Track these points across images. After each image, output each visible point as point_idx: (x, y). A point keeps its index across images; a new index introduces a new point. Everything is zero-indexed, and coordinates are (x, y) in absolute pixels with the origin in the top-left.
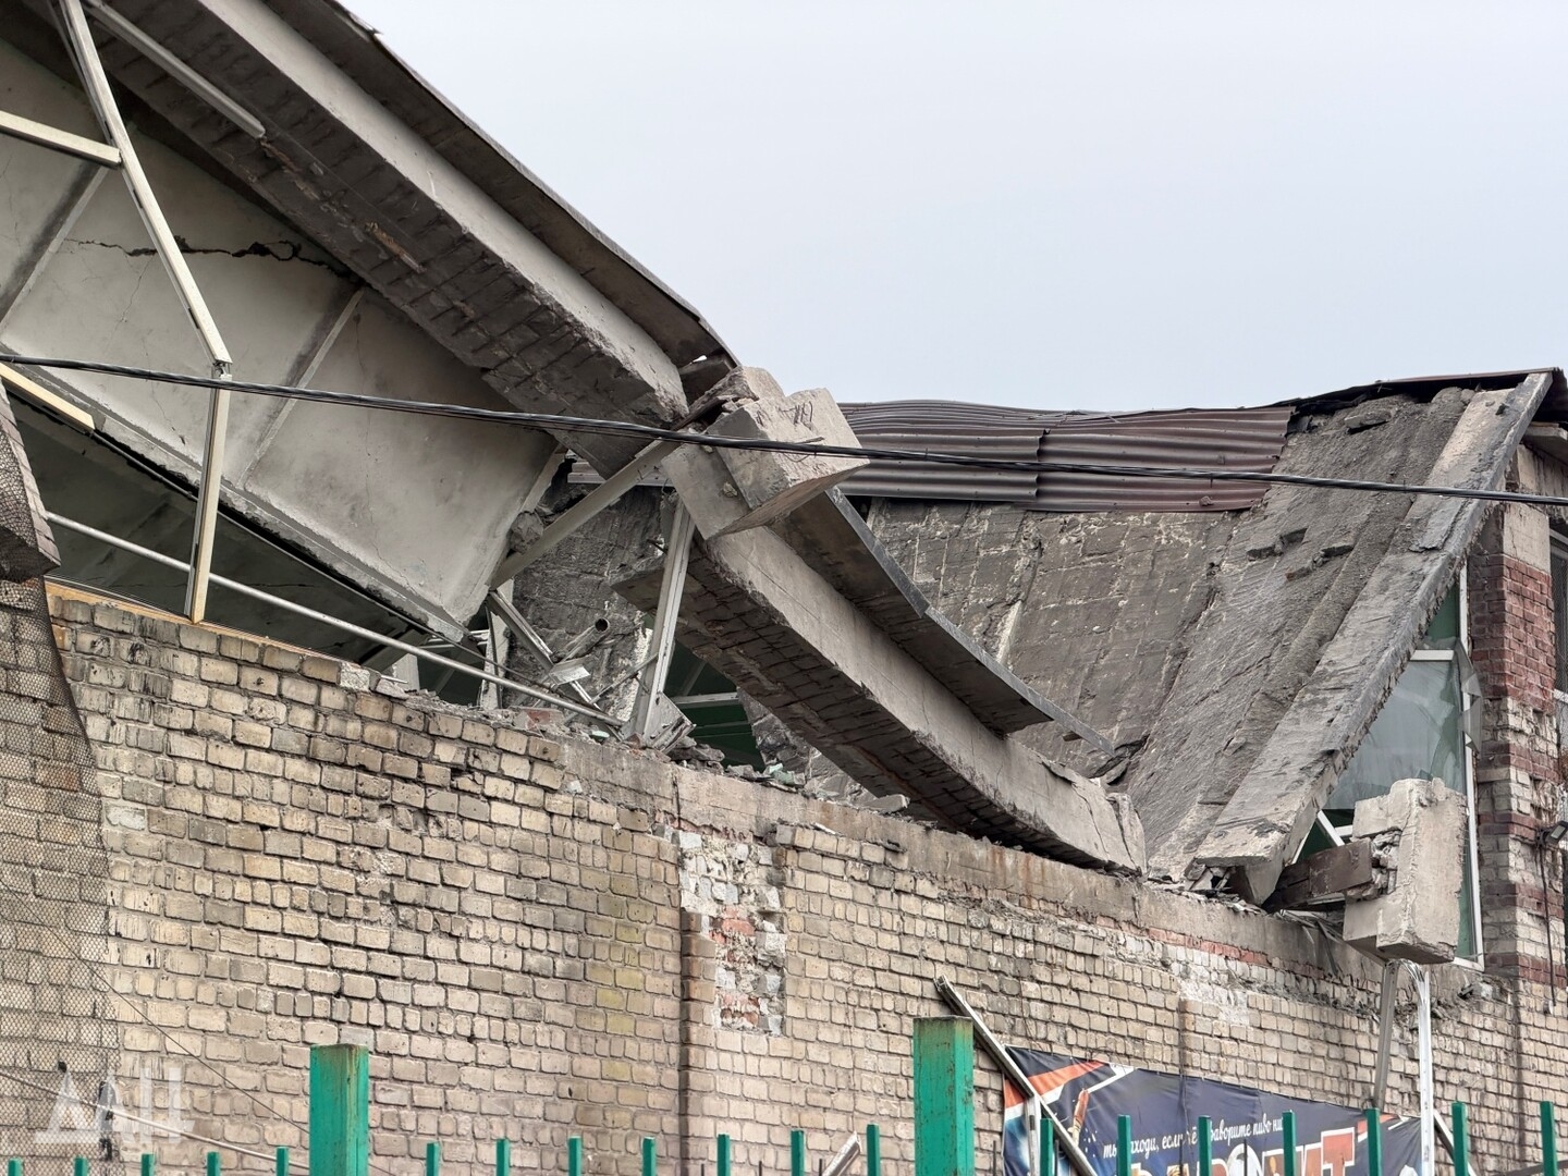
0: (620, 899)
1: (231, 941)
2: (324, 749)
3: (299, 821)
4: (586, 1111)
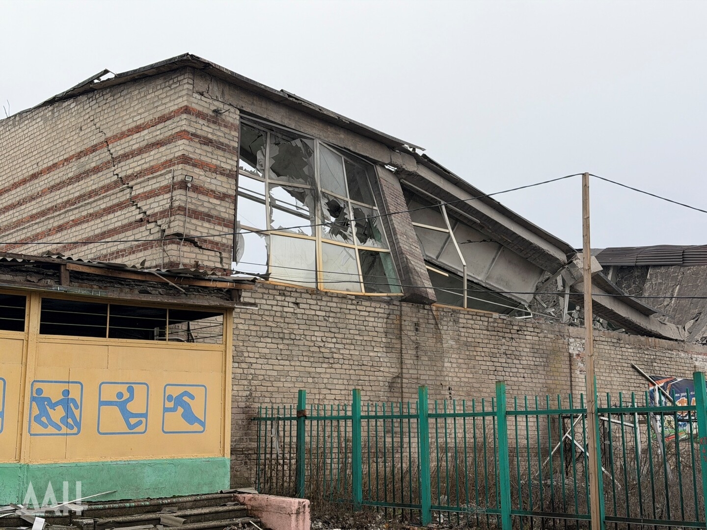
0: (555, 352)
1: (473, 362)
2: (490, 328)
3: (486, 341)
4: (549, 390)
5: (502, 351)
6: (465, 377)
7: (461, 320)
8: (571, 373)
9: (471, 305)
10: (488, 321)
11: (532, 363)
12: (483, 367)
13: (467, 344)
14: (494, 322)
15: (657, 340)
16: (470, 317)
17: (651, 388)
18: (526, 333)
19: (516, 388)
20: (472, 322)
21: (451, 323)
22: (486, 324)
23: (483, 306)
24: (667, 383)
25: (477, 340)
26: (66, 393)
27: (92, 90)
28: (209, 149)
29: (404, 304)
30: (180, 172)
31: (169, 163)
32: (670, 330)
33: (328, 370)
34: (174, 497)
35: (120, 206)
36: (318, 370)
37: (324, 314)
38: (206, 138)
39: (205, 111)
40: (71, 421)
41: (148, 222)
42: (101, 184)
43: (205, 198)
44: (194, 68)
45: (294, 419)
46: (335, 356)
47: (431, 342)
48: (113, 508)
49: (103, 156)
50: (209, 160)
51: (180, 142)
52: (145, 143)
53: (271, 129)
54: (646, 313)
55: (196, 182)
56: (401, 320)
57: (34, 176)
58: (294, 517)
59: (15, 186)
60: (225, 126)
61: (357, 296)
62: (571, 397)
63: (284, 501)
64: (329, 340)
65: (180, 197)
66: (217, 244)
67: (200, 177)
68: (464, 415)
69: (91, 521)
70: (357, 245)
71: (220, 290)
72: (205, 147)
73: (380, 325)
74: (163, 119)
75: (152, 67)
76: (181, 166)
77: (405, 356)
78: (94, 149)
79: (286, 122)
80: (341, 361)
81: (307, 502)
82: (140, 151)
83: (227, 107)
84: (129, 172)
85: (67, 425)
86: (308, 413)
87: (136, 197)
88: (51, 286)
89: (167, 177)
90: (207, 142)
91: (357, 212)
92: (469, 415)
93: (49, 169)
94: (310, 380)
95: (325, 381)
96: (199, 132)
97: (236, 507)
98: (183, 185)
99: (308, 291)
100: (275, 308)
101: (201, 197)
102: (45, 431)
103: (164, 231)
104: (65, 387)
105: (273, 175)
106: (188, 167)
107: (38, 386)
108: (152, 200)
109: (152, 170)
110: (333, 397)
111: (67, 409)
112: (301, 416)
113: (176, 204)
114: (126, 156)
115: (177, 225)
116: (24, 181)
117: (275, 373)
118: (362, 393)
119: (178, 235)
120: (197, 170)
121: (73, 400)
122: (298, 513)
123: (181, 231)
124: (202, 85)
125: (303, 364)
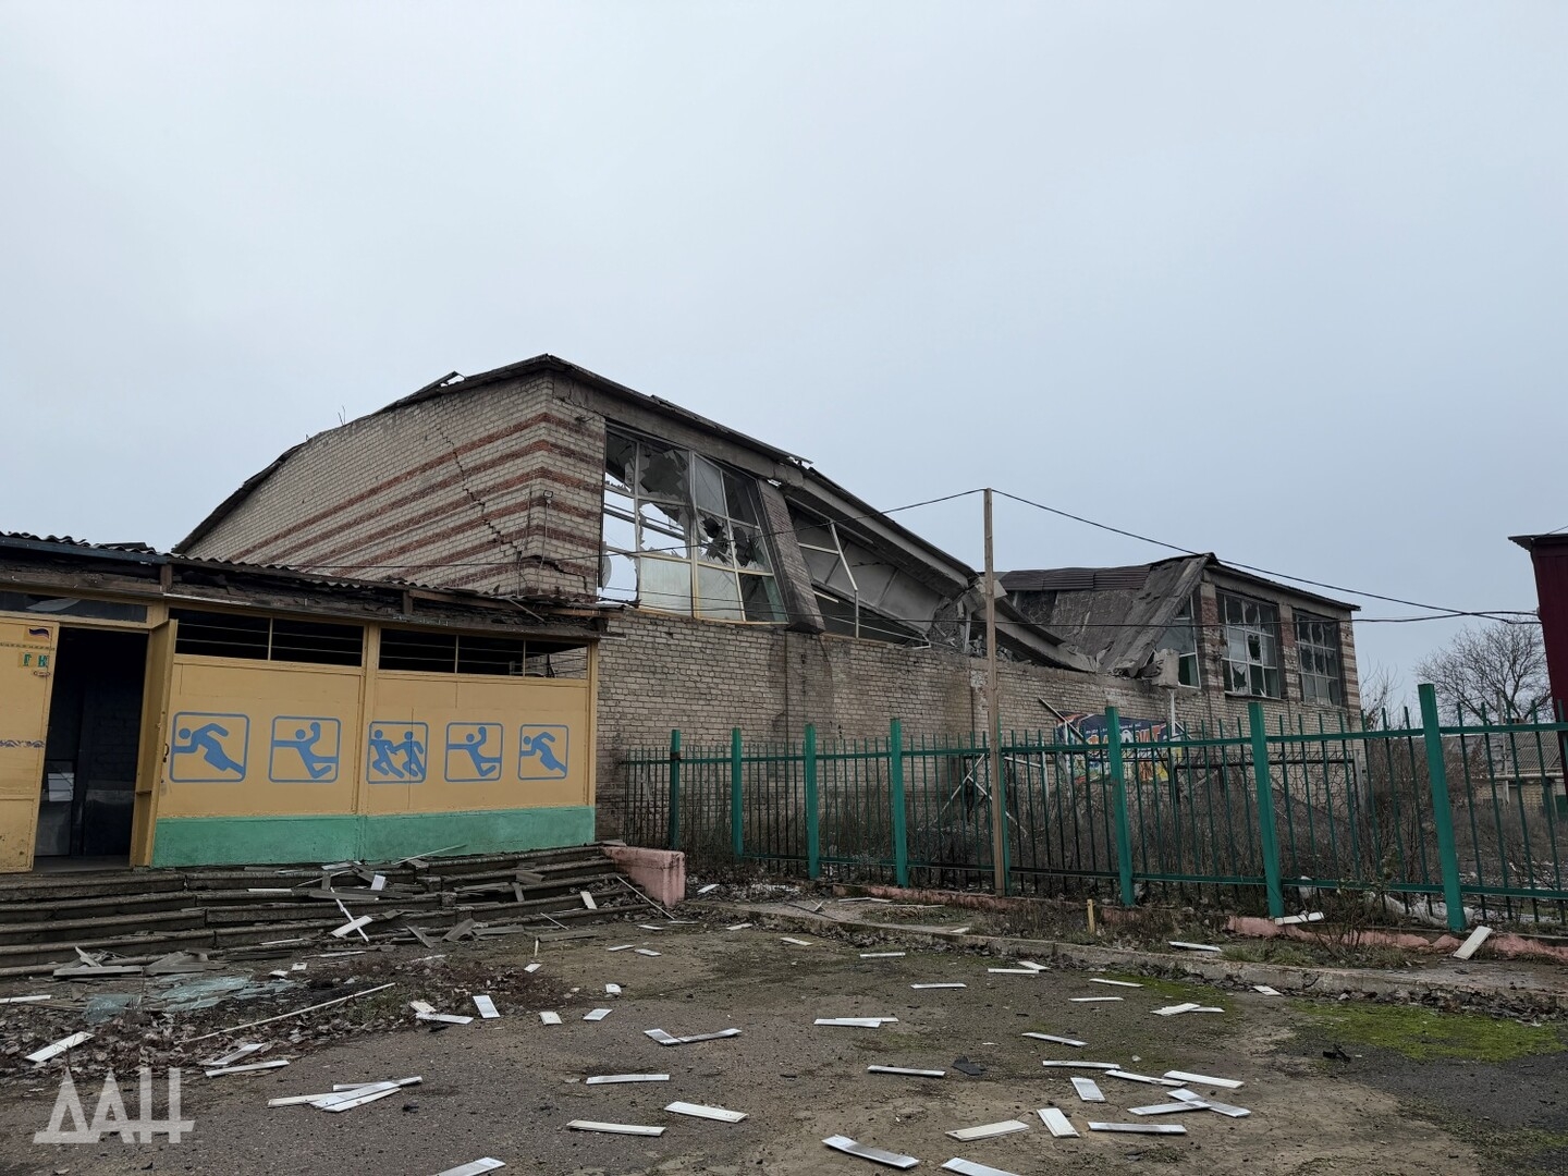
0: (955, 685)
4: (949, 728)
5: (897, 685)
6: (857, 714)
7: (852, 652)
8: (973, 709)
9: (863, 633)
10: (882, 652)
11: (931, 698)
12: (876, 703)
13: (858, 677)
14: (889, 653)
15: (1066, 672)
16: (862, 647)
17: (1060, 725)
18: (923, 665)
19: (912, 725)
20: (864, 653)
21: (841, 655)
22: (880, 655)
23: (876, 636)
24: (1077, 719)
25: (870, 673)
26: (409, 735)
27: (439, 395)
28: (571, 461)
29: (790, 634)
30: (538, 487)
31: (526, 477)
32: (1080, 661)
33: (706, 708)
34: (532, 851)
35: (471, 525)
36: (694, 708)
37: (700, 645)
38: (567, 449)
39: (567, 419)
40: (414, 767)
41: (503, 543)
42: (449, 500)
43: (567, 517)
44: (554, 371)
45: (666, 762)
46: (713, 691)
47: (819, 676)
48: (463, 864)
49: (451, 468)
50: (571, 474)
51: (538, 454)
52: (498, 455)
53: (640, 439)
54: (1054, 642)
55: (557, 498)
56: (786, 651)
57: (373, 492)
58: (666, 871)
59: (351, 502)
60: (590, 436)
61: (737, 626)
62: (973, 735)
63: (655, 854)
64: (706, 674)
65: (538, 514)
66: (580, 567)
67: (561, 492)
68: (855, 757)
69: (438, 879)
70: (737, 568)
71: (584, 618)
72: (567, 459)
73: (763, 657)
74: (519, 427)
75: (506, 369)
76: (539, 480)
77: (791, 691)
78: (441, 461)
79: (658, 431)
80: (720, 698)
81: (681, 855)
82: (493, 464)
83: (591, 415)
84: (481, 487)
85: (410, 771)
86: (682, 756)
87: (489, 515)
88: (392, 616)
89: (524, 492)
90: (569, 453)
91: (736, 530)
92: (861, 756)
93: (390, 484)
94: (685, 719)
95: (702, 719)
96: (560, 442)
97: (601, 862)
98: (542, 501)
99: (682, 620)
100: (645, 639)
101: (562, 515)
102: (385, 778)
103: (520, 553)
104: (408, 728)
105: (644, 491)
106: (548, 482)
107: (377, 727)
108: (506, 518)
109: (507, 484)
110: (710, 737)
111: (410, 753)
112: (675, 758)
113: (534, 522)
114: (477, 469)
115: (535, 546)
116: (362, 498)
117: (646, 712)
118: (743, 733)
119: (537, 557)
120: (557, 485)
121: (418, 744)
122: (671, 867)
123: (539, 552)
124: (563, 390)
125: (677, 700)
